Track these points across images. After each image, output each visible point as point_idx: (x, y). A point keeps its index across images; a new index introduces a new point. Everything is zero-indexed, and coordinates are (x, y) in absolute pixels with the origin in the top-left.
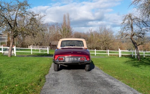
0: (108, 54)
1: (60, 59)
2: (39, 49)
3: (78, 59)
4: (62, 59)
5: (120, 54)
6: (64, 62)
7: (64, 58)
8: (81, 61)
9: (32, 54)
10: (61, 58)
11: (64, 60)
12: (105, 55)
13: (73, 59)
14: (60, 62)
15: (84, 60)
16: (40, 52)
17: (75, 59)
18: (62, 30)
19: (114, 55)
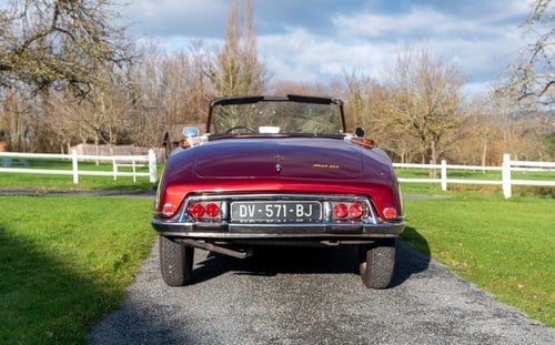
0: (444, 181)
1: (197, 211)
2: (114, 158)
3: (316, 208)
4: (213, 209)
5: (507, 184)
6: (225, 229)
7: (224, 207)
8: (339, 224)
9: (76, 181)
10: (205, 204)
11: (228, 219)
12: (427, 186)
13: (282, 207)
14: (196, 229)
15: (357, 219)
16: (115, 173)
17: (300, 210)
18: (221, 75)
19: (469, 188)
